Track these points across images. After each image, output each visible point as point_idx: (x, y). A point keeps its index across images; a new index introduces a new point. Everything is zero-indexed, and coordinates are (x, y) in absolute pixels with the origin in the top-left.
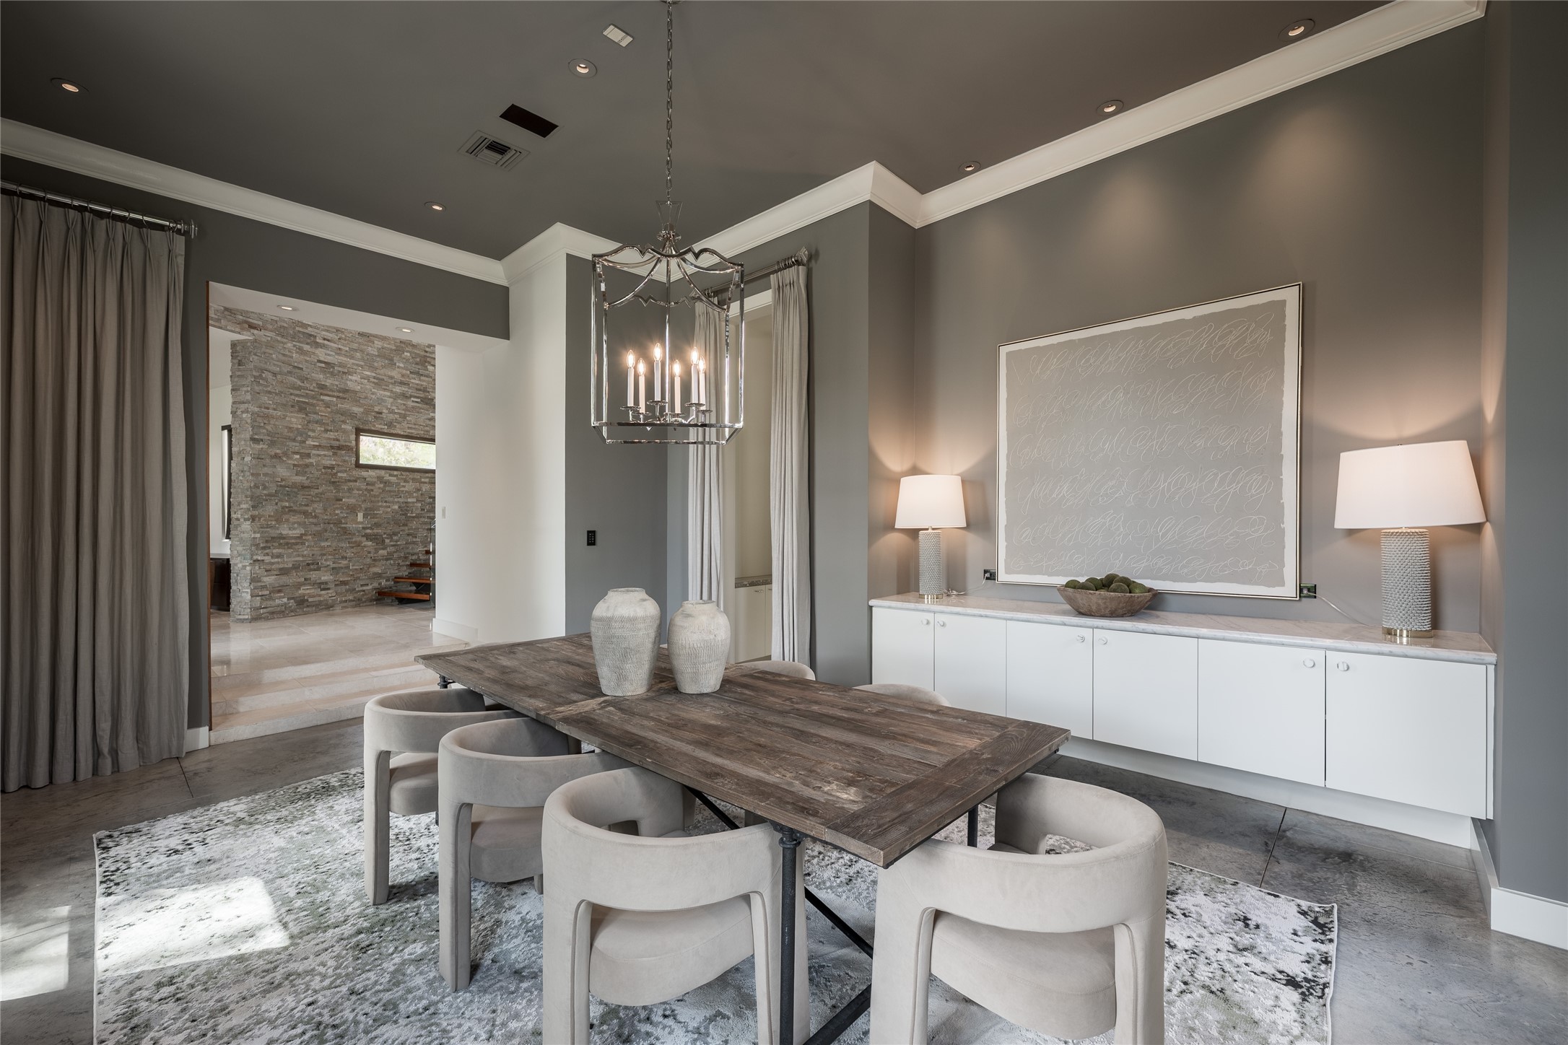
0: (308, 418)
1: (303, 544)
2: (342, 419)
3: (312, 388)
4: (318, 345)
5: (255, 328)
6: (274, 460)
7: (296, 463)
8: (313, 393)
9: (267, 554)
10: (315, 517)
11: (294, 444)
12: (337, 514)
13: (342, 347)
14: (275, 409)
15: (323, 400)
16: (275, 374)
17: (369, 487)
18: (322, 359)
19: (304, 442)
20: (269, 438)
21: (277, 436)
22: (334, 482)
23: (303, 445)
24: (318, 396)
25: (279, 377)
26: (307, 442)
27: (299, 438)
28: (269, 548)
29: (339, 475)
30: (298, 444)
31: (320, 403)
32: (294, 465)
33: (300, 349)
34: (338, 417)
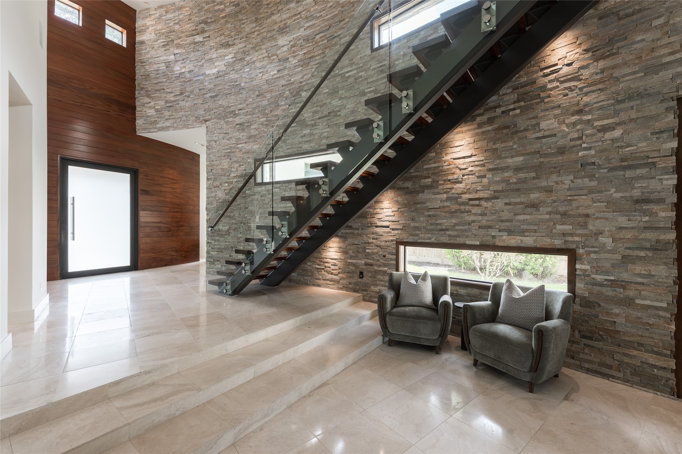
0: (231, 161)
1: (229, 235)
2: (248, 156)
3: (233, 143)
4: (236, 115)
5: (208, 121)
6: (216, 188)
7: (226, 188)
8: (234, 145)
9: (213, 240)
10: (235, 219)
11: (225, 178)
12: (246, 217)
13: (248, 110)
14: (216, 161)
15: (238, 148)
16: (216, 141)
17: (263, 198)
18: (237, 123)
19: (229, 175)
20: (213, 177)
21: (217, 175)
22: (244, 197)
23: (229, 177)
24: (236, 146)
25: (218, 142)
26: (231, 175)
27: (227, 174)
28: (214, 236)
29: (247, 192)
30: (226, 177)
31: (237, 150)
32: (225, 190)
33: (228, 122)
34: (245, 156)
